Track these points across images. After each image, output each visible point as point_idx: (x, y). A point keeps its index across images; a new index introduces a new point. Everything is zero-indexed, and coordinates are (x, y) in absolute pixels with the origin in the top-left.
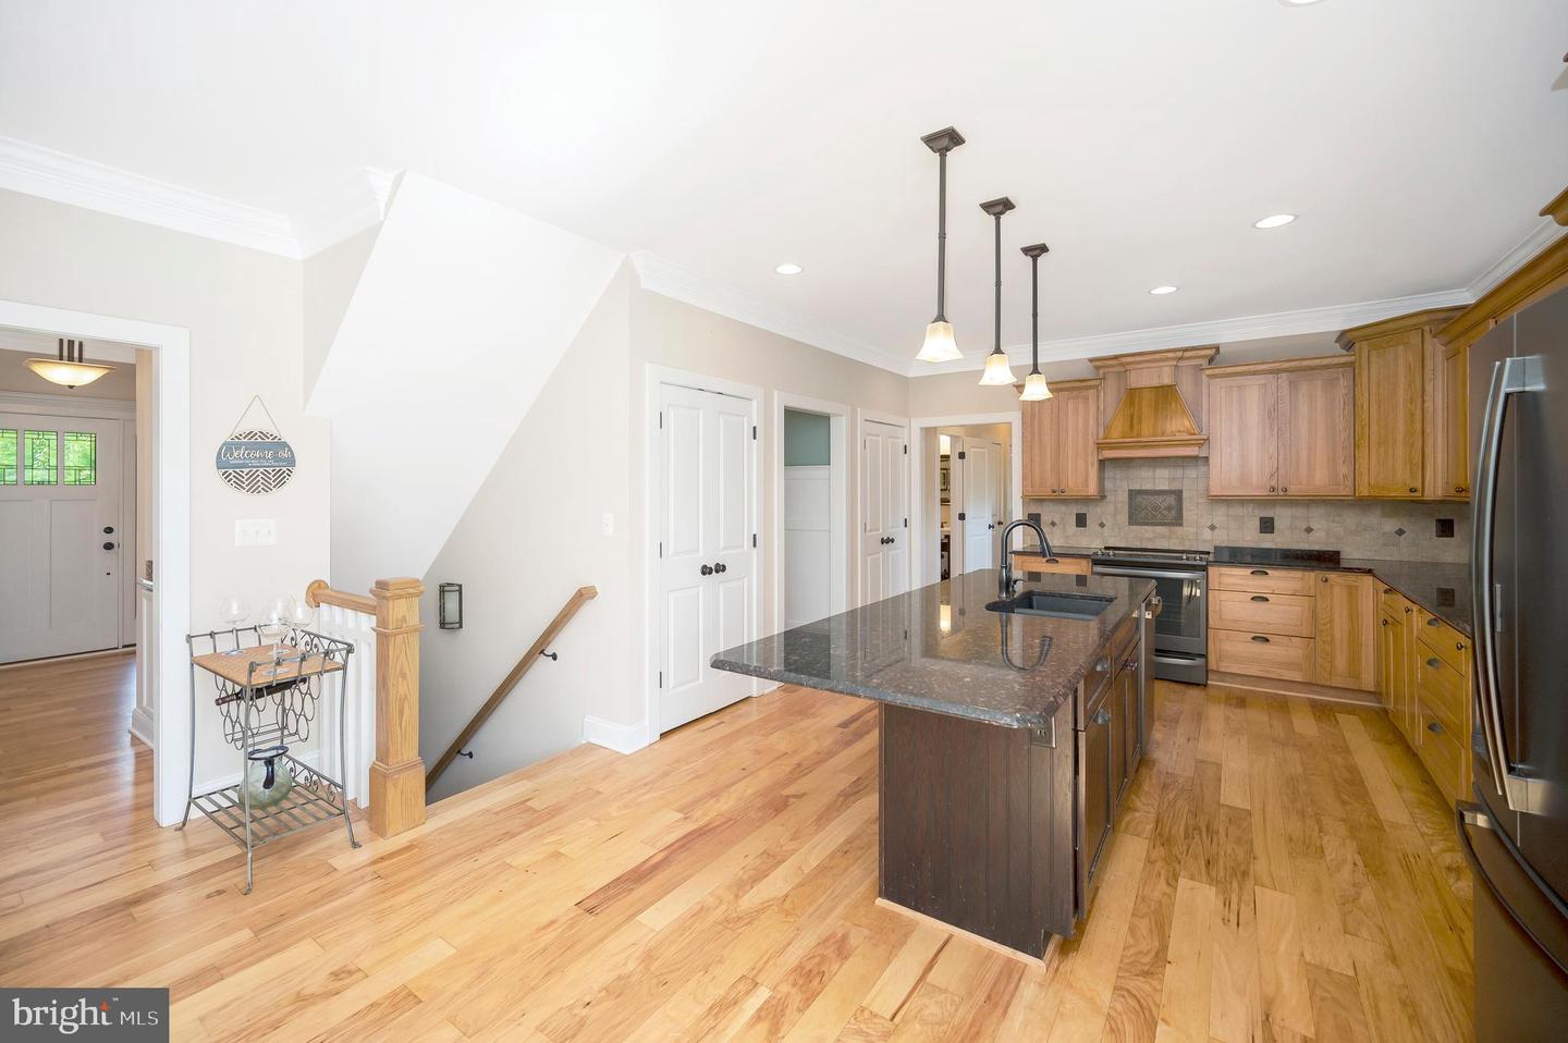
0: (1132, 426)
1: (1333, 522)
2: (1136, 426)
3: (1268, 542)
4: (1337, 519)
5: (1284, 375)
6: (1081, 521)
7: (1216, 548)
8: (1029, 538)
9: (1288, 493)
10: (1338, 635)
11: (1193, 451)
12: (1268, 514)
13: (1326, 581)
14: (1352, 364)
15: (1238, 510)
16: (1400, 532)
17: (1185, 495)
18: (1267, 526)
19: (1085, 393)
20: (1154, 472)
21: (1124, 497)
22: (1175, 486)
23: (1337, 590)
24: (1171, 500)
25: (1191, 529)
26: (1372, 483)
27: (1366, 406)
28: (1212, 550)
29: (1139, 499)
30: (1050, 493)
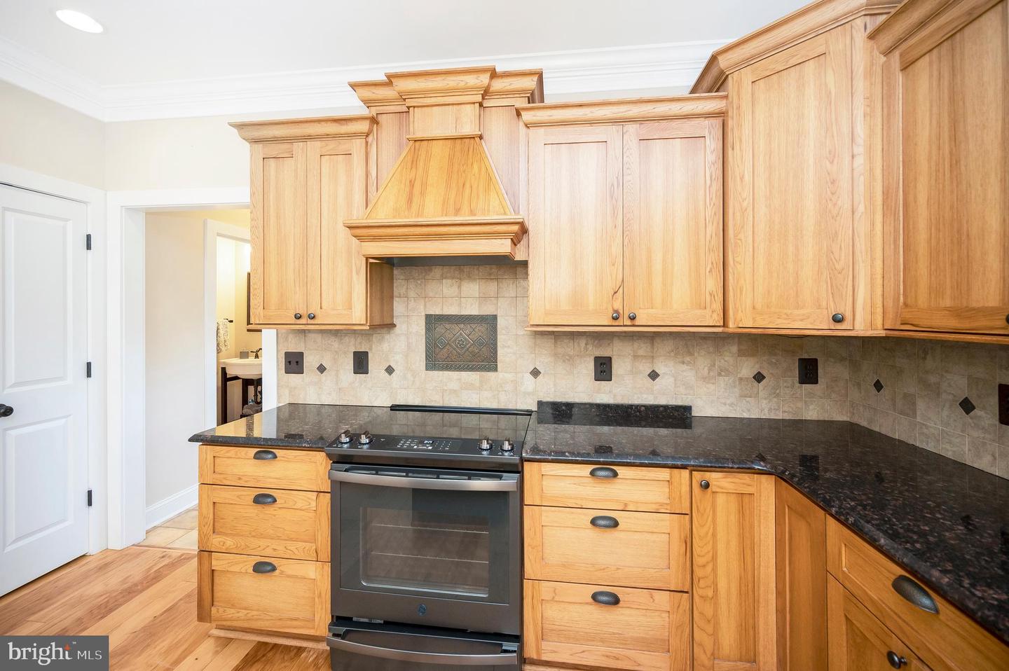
0: (410, 200)
1: (683, 363)
2: (416, 200)
3: (607, 394)
4: (688, 359)
5: (631, 128)
6: (361, 363)
7: (540, 403)
8: (287, 392)
9: (637, 322)
10: (722, 584)
11: (501, 246)
12: (603, 352)
13: (707, 486)
14: (722, 115)
15: (568, 348)
16: (759, 377)
17: (501, 323)
18: (603, 369)
19: (344, 146)
20: (459, 287)
21: (419, 327)
22: (487, 310)
23: (721, 499)
24: (480, 330)
25: (507, 375)
26: (759, 306)
27: (748, 178)
28: (535, 408)
29: (440, 329)
30: (293, 321)
